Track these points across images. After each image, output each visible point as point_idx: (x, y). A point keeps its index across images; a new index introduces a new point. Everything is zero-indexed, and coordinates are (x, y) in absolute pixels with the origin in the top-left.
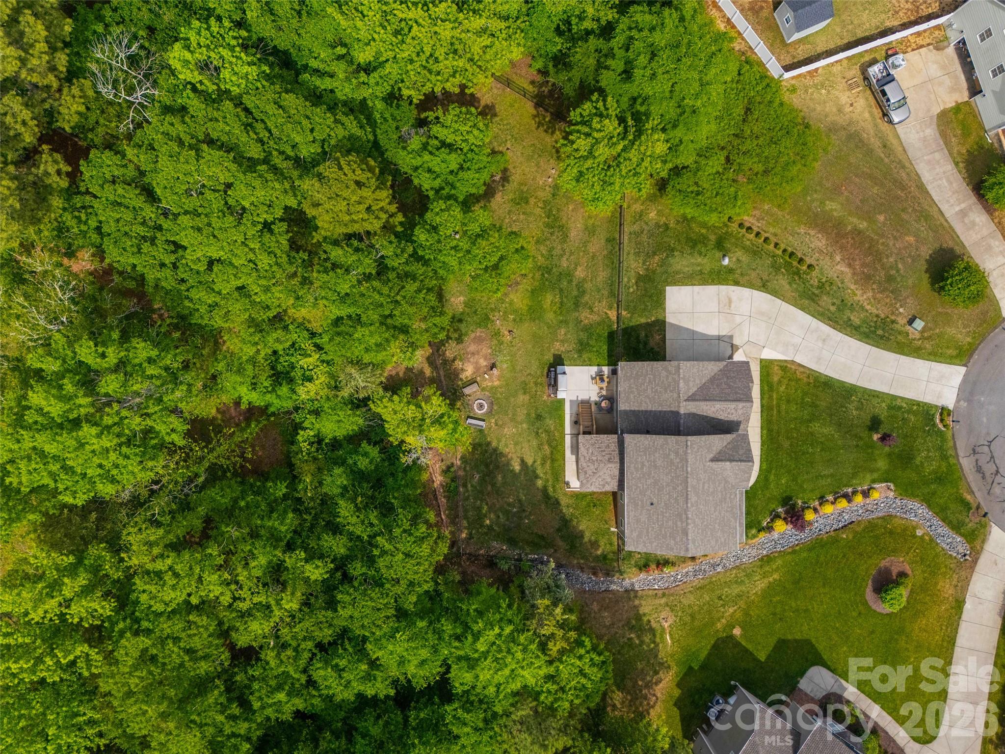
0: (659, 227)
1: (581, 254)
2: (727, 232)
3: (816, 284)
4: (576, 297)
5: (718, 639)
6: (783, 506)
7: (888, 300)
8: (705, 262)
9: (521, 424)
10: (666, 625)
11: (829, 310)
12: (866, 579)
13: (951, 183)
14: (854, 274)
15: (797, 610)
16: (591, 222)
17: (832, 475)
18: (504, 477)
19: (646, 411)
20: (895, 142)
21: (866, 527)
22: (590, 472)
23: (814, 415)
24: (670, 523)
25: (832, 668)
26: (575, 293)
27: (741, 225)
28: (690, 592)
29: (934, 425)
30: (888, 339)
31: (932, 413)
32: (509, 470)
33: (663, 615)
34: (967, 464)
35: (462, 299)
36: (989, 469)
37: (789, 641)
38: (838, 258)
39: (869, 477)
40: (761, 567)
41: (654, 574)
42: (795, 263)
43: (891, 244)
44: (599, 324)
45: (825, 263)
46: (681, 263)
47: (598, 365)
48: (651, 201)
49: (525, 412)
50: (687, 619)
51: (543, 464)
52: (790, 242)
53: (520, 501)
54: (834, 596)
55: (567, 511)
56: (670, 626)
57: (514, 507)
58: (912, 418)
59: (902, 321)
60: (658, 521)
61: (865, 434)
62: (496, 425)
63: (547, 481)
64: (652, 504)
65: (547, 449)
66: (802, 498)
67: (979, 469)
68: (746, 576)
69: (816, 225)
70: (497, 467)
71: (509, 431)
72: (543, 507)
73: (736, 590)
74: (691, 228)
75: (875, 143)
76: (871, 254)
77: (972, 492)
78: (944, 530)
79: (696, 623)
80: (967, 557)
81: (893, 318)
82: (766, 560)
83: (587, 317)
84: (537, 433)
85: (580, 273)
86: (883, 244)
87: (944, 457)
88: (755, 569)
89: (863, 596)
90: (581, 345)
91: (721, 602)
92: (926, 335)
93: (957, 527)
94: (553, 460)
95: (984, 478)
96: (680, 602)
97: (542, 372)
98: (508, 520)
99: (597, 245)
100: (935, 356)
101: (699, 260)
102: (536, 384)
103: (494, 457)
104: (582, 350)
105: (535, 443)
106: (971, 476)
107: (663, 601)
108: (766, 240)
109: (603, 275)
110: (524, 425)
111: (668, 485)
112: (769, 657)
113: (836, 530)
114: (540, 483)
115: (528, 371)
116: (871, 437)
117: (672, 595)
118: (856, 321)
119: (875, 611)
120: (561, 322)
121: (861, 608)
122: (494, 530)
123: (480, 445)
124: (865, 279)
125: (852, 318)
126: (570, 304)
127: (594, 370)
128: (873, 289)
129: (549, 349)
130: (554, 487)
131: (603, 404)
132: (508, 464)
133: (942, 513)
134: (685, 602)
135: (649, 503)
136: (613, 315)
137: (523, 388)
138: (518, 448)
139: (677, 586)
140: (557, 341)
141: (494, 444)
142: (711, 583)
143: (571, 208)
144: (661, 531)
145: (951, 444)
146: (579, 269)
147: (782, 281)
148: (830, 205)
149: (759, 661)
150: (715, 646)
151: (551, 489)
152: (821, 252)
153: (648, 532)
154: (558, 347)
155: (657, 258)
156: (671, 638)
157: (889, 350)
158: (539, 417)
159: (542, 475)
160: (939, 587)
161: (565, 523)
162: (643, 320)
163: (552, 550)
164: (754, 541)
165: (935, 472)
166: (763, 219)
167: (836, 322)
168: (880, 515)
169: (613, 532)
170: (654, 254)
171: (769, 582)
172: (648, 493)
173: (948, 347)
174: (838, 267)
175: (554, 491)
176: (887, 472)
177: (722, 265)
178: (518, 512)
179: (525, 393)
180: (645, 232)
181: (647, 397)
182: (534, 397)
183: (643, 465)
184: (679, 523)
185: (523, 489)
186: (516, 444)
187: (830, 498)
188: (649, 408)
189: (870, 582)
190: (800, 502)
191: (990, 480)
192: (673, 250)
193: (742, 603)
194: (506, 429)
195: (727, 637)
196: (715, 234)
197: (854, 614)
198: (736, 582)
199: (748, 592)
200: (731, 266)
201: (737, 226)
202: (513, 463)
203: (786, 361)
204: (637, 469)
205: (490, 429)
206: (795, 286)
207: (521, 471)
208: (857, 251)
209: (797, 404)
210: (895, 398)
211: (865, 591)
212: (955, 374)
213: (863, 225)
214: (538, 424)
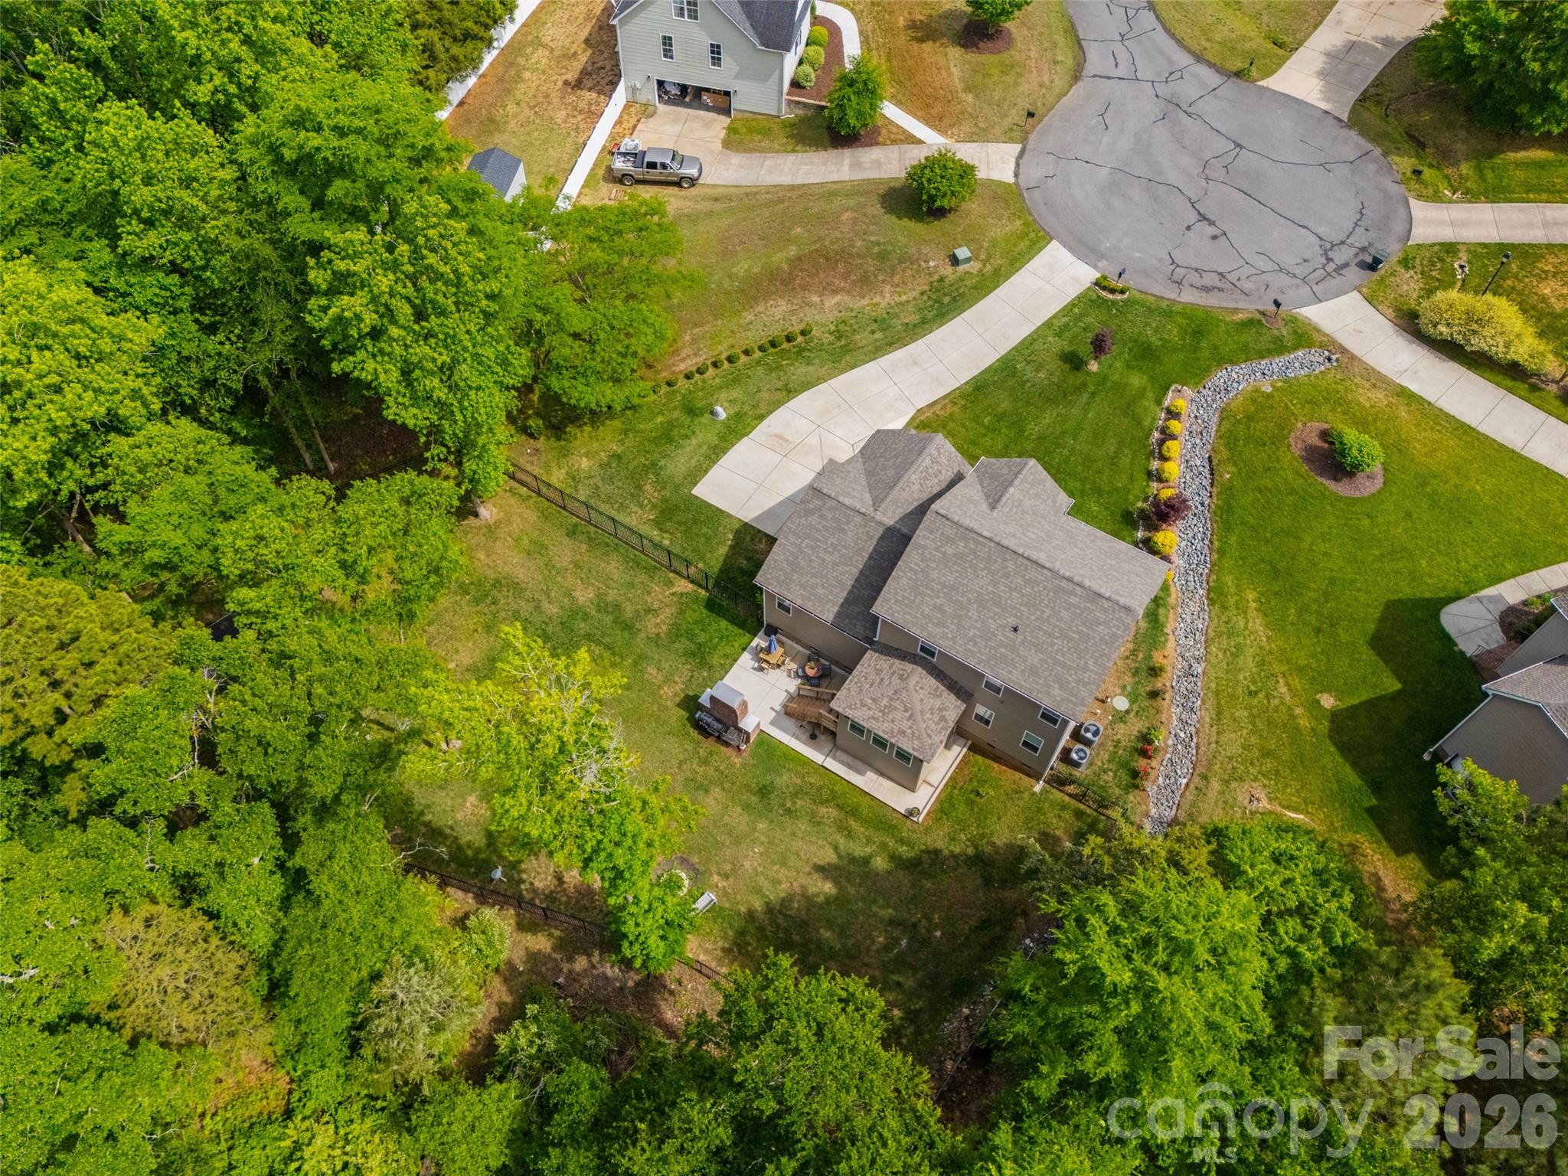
0: (608, 465)
1: (559, 579)
2: (684, 396)
3: (831, 338)
4: (615, 622)
5: (1331, 738)
6: (1136, 529)
7: (910, 272)
8: (704, 435)
9: (754, 829)
10: (1264, 804)
11: (876, 340)
12: (1311, 481)
13: (812, 163)
14: (848, 292)
15: (1326, 594)
16: (526, 542)
17: (1121, 445)
18: (830, 924)
19: (857, 580)
20: (719, 190)
21: (1227, 445)
22: (905, 725)
23: (1014, 423)
24: (1065, 614)
25: (1453, 595)
26: (608, 620)
27: (688, 377)
28: (1218, 733)
29: (1113, 302)
30: (962, 295)
31: (1094, 297)
32: (821, 906)
33: (1243, 799)
34: (1189, 297)
35: (472, 799)
36: (1211, 280)
37: (1377, 630)
38: (816, 299)
39: (1148, 403)
40: (1224, 608)
41: (1158, 770)
42: (786, 345)
43: (838, 234)
44: (682, 612)
45: (811, 316)
46: (677, 464)
47: (744, 649)
48: (565, 456)
49: (739, 809)
50: (1269, 764)
51: (849, 835)
52: (755, 336)
53: (892, 922)
54: (1323, 534)
55: (961, 846)
56: (1270, 800)
57: (897, 941)
58: (1089, 320)
59: (947, 270)
60: (1050, 635)
61: (1080, 378)
62: (726, 877)
63: (883, 846)
64: (1015, 630)
65: (828, 812)
66: (1137, 498)
67: (1207, 289)
68: (1230, 636)
69: (755, 298)
70: (804, 924)
71: (751, 861)
72: (928, 884)
73: (1248, 663)
74: (643, 431)
75: (707, 205)
76: (836, 262)
77: (1236, 311)
78: (1278, 362)
79: (1286, 754)
80: (1334, 357)
81: (936, 277)
82: (1216, 596)
83: (658, 624)
84: (789, 811)
85: (584, 596)
86: (832, 243)
87: (1168, 314)
88: (1224, 619)
89: (1339, 498)
90: (694, 654)
91: (1261, 695)
92: (982, 257)
93: (1279, 347)
94: (854, 813)
95: (1221, 290)
96: (1231, 758)
97: (693, 740)
98: (915, 970)
99: (564, 551)
100: (1016, 261)
101: (694, 441)
102: (704, 762)
103: (781, 920)
104: (703, 658)
105: (803, 826)
106: (1212, 301)
107: (1215, 785)
108: (730, 360)
109: (614, 567)
110: (760, 826)
111: (995, 583)
112: (1398, 675)
113: (1212, 485)
114: (880, 863)
115: (675, 762)
116: (1089, 373)
117: (1210, 764)
118: (915, 318)
119: (1373, 495)
120: (635, 663)
121: (1358, 509)
122: (920, 1011)
123: (742, 933)
124: (866, 283)
125: (906, 321)
126: (619, 637)
127: (746, 659)
128: (883, 282)
129: (663, 708)
130: (902, 841)
131: (811, 673)
132: (808, 900)
133: (1247, 354)
134: (1234, 750)
135: (1011, 635)
136: (683, 586)
137: (697, 789)
138: (792, 861)
139: (1198, 747)
140: (659, 687)
141: (758, 905)
142: (1217, 693)
143: (482, 557)
144: (1071, 639)
145: (1152, 299)
146: (577, 594)
147: (799, 371)
148: (741, 268)
149: (1399, 692)
150: (1343, 748)
151: (904, 851)
152: (792, 312)
153: (1063, 665)
154: (672, 693)
155: (648, 487)
156: (1295, 810)
157: (977, 301)
158: (764, 792)
159: (868, 850)
160: (1367, 405)
161: (980, 861)
162: (723, 550)
163: (1021, 920)
164: (1174, 596)
165: (1183, 333)
166: (700, 349)
167: (899, 339)
168: (1215, 419)
169: (1043, 790)
170: (639, 487)
171: (1258, 610)
172: (992, 625)
173: (1015, 245)
174: (827, 304)
175: (910, 844)
176: (1153, 380)
177: (722, 422)
178: (910, 940)
179: (707, 791)
180: (600, 484)
181: (835, 565)
182: (724, 778)
183: (939, 609)
184: (1073, 599)
185: (874, 901)
186: (784, 862)
187: (1155, 464)
188: (855, 572)
189: (1321, 480)
190: (1140, 504)
191: (1228, 286)
192: (654, 464)
193: (1278, 668)
194: (747, 864)
195: (1332, 722)
196: (675, 409)
197: (1366, 522)
198: (1235, 656)
199: (1261, 648)
200: (732, 412)
201: (685, 381)
202: (812, 890)
203: (913, 418)
204: (941, 624)
205: (726, 894)
206: (817, 361)
207: (836, 882)
208: (822, 275)
209: (985, 435)
210: (1048, 324)
211: (1332, 492)
212: (1055, 253)
213: (793, 251)
214: (775, 803)
